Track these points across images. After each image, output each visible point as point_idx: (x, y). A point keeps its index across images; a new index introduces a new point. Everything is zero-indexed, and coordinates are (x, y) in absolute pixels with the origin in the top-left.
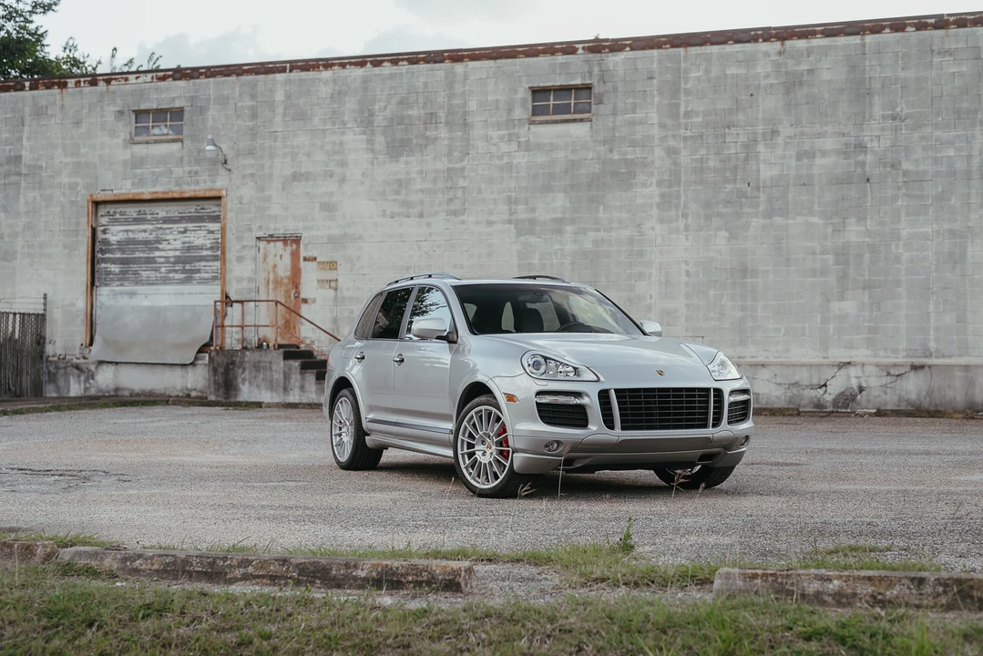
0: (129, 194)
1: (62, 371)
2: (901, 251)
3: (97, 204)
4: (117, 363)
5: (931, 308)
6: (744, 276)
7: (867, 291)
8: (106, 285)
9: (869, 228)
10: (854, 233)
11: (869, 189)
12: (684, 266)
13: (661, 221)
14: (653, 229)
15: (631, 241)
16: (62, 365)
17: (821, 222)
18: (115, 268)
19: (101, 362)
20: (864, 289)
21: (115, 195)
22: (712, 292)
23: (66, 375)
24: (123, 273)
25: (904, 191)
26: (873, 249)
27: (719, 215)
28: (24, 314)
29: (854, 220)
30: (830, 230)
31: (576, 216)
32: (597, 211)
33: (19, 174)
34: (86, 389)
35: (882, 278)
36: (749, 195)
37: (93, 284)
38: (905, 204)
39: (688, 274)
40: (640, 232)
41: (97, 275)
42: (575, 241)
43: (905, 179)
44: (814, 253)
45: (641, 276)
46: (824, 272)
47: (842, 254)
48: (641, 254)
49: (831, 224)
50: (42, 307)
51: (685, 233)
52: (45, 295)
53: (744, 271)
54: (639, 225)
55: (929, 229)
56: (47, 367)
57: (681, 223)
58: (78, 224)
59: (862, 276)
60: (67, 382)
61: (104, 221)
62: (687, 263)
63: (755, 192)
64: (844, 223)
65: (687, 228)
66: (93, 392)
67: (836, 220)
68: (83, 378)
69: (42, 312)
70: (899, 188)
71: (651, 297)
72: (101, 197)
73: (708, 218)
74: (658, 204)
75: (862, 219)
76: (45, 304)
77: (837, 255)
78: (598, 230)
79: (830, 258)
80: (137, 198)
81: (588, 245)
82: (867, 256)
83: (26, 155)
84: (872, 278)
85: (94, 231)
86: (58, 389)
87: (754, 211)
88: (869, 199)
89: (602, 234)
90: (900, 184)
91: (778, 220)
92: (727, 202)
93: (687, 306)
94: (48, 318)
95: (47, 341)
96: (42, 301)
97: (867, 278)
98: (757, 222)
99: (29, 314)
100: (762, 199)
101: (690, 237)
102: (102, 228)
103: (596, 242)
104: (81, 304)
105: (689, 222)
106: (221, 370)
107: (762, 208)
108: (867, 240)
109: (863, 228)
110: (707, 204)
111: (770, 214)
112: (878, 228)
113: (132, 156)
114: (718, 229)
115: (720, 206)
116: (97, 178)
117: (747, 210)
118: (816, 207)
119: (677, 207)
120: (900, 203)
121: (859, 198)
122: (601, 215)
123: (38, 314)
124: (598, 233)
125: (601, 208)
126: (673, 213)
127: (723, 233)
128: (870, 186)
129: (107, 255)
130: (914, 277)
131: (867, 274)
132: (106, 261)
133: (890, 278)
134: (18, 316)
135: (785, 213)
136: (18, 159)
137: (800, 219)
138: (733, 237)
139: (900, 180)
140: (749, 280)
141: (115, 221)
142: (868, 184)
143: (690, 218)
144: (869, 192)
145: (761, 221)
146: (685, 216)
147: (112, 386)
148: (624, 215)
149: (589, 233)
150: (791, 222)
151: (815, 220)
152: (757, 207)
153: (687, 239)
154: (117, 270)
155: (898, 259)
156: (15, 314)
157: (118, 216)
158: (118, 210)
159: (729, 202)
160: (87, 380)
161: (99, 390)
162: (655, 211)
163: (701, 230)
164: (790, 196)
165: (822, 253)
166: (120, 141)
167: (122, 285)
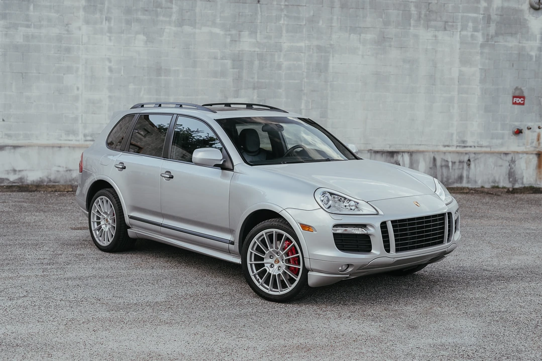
2: (281, 60)
5: (303, 106)
6: (159, 74)
7: (256, 91)
9: (258, 40)
10: (247, 44)
11: (259, 9)
12: (107, 63)
13: (87, 22)
14: (80, 29)
15: (59, 39)
17: (222, 33)
20: (254, 89)
22: (131, 86)
25: (285, 12)
26: (261, 57)
27: (138, 20)
29: (247, 33)
30: (228, 40)
31: (7, 11)
32: (28, 9)
35: (267, 81)
36: (163, 6)
38: (286, 23)
39: (111, 70)
40: (68, 31)
42: (6, 35)
43: (287, 4)
44: (215, 58)
45: (69, 70)
46: (223, 74)
47: (237, 60)
48: (68, 50)
49: (229, 35)
51: (108, 35)
53: (159, 71)
54: (67, 25)
55: (302, 44)
57: (105, 25)
59: (253, 78)
62: (110, 60)
63: (169, 4)
64: (239, 35)
65: (110, 30)
67: (233, 32)
70: (282, 10)
71: (78, 89)
73: (128, 22)
74: (85, 8)
75: (253, 33)
77: (234, 60)
78: (28, 26)
79: (229, 63)
81: (19, 40)
82: (256, 63)
84: (260, 80)
87: (168, 19)
88: (259, 17)
89: (31, 31)
90: (283, 7)
91: (187, 29)
92: (145, 11)
93: (110, 97)
97: (256, 80)
98: (170, 29)
100: (174, 10)
101: (113, 38)
103: (27, 37)
105: (112, 25)
107: (174, 17)
108: (257, 49)
109: (254, 40)
110: (128, 11)
111: (181, 23)
112: (266, 41)
114: (137, 33)
115: (139, 13)
117: (161, 18)
118: (218, 21)
119: (101, 11)
120: (282, 22)
121: (251, 16)
122: (32, 13)
124: (28, 30)
125: (31, 7)
126: (98, 16)
127: (142, 37)
128: (260, 6)
130: (291, 81)
131: (256, 77)
133: (273, 81)
135: (193, 24)
137: (205, 29)
138: (149, 40)
139: (283, 3)
140: (163, 77)
142: (259, 5)
143: (113, 22)
144: (259, 12)
145: (174, 29)
146: (108, 19)
148: (53, 15)
149: (20, 28)
150: (197, 31)
151: (217, 30)
152: (170, 16)
153: (110, 40)
155: (279, 67)
159: (146, 11)
162: (81, 13)
163: (122, 32)
164: (198, 10)
165: (222, 59)
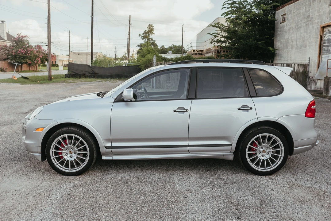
0: (328, 23)
1: (311, 81)
3: (323, 28)
4: (321, 80)
8: (324, 54)
16: (311, 80)
18: (325, 48)
19: (318, 79)
21: (325, 24)
23: (312, 82)
24: (327, 50)
28: (299, 64)
33: (309, 21)
34: (315, 87)
37: (320, 54)
41: (321, 51)
50: (308, 62)
52: (310, 58)
56: (308, 80)
58: (318, 35)
60: (312, 85)
61: (325, 33)
66: (316, 89)
68: (315, 84)
69: (308, 63)
72: (323, 25)
76: (309, 61)
80: (329, 24)
83: (311, 14)
85: (321, 37)
86: (310, 88)
94: (310, 65)
95: (310, 72)
96: (308, 60)
99: (301, 64)
102: (324, 36)
104: (317, 61)
106: (326, 84)
113: (330, 10)
116: (322, 19)
123: (305, 64)
129: (325, 44)
132: (324, 46)
134: (296, 65)
136: (309, 16)
141: (327, 33)
147: (320, 87)
154: (326, 49)
156: (295, 64)
157: (328, 31)
158: (328, 29)
160: (315, 85)
161: (317, 88)
166: (327, 6)
167: (327, 54)
